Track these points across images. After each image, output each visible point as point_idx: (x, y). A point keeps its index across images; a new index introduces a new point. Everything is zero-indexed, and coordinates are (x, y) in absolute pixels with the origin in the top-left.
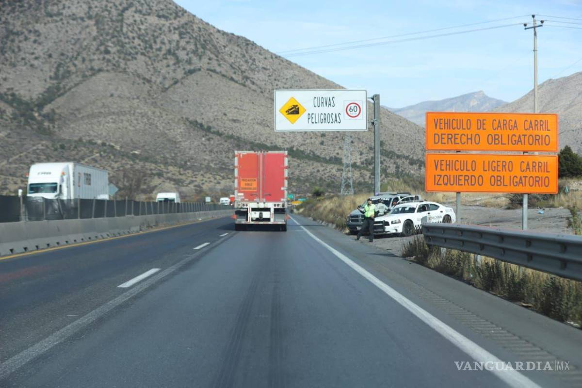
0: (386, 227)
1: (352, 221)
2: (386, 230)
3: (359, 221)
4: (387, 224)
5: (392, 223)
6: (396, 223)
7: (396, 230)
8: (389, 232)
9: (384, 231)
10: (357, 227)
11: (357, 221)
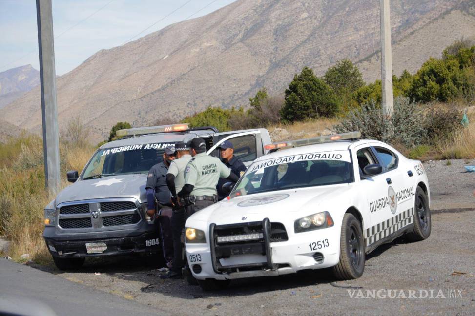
0: (273, 245)
1: (64, 223)
2: (276, 259)
3: (93, 221)
4: (278, 232)
5: (298, 228)
6: (313, 227)
7: (318, 256)
8: (287, 265)
9: (268, 265)
10: (88, 245)
11: (87, 222)
